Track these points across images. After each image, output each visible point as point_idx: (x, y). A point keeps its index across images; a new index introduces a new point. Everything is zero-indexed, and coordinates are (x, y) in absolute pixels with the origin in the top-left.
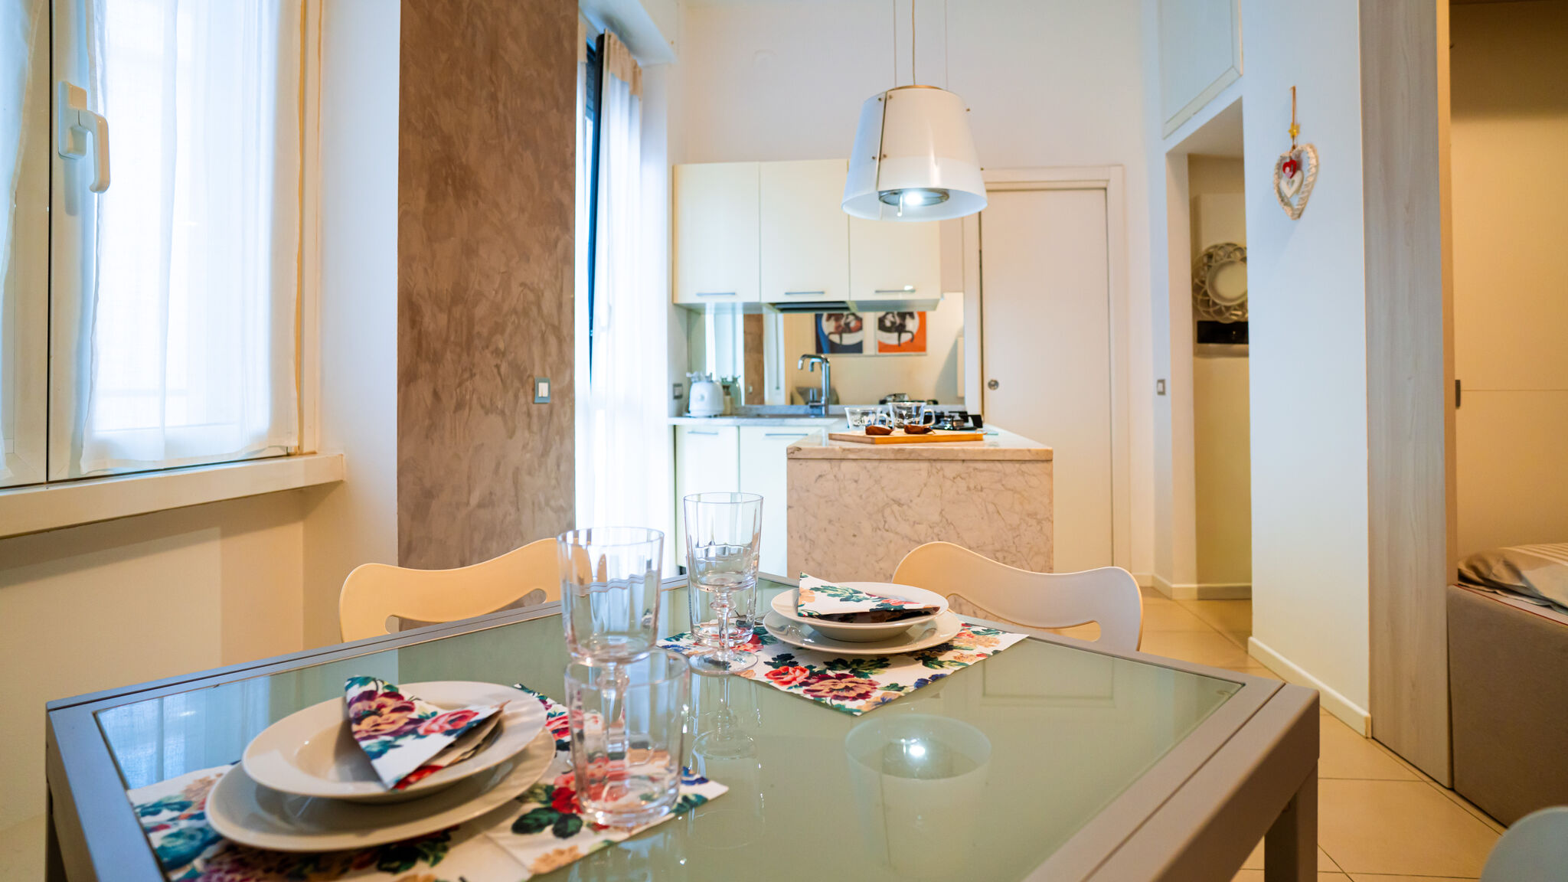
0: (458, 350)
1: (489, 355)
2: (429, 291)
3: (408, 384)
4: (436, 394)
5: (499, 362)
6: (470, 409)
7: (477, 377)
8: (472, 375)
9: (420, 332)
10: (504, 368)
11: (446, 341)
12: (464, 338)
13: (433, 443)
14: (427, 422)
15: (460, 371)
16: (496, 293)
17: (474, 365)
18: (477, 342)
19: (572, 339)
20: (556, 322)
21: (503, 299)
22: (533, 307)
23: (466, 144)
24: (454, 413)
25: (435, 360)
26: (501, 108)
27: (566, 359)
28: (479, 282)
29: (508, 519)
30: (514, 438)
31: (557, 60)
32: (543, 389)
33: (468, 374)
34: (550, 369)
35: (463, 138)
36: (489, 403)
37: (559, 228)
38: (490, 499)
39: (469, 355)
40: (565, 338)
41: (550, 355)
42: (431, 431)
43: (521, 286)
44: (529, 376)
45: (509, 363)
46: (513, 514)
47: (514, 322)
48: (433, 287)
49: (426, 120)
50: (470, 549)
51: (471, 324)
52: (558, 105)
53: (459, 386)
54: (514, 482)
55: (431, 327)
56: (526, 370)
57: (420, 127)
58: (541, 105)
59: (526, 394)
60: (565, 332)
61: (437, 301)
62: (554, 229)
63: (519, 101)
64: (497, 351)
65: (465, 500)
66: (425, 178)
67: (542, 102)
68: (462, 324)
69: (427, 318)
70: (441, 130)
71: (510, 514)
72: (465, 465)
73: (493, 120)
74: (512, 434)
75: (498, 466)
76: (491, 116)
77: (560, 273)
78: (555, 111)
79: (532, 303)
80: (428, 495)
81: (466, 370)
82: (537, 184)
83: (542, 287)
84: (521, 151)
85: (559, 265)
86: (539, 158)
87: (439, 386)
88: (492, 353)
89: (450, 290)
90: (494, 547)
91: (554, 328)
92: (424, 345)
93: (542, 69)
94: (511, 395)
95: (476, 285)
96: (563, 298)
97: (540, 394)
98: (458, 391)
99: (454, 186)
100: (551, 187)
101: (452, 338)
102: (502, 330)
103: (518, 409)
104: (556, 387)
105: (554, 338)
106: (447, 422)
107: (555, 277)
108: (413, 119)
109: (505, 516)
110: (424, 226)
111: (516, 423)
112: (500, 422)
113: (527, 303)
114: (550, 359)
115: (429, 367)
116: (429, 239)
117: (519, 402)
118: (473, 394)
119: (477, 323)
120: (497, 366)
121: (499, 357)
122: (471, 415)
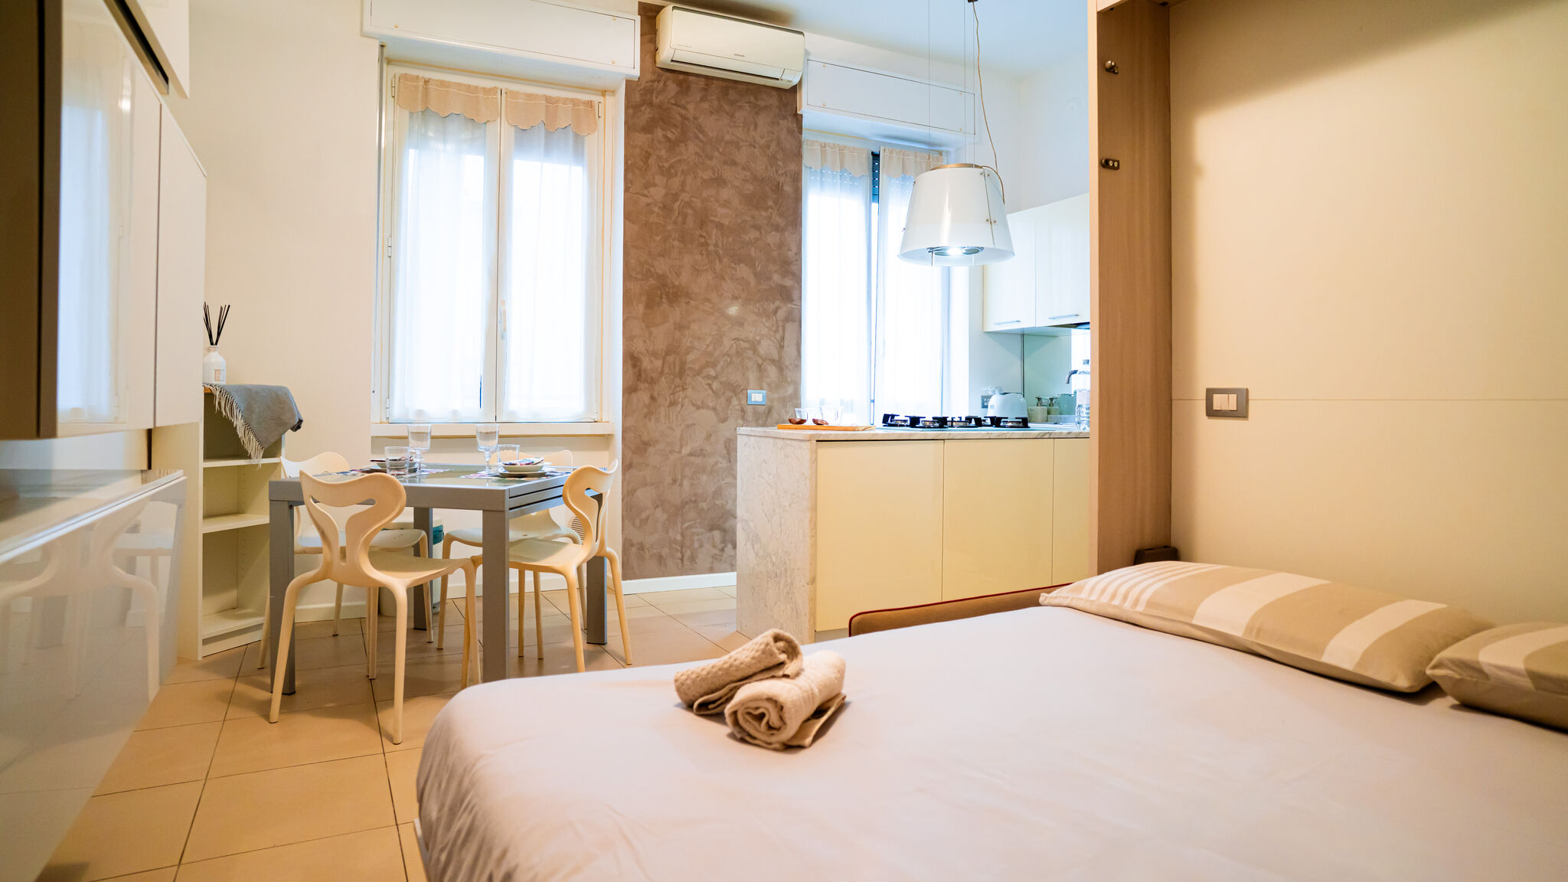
0: (672, 377)
2: (647, 351)
3: (630, 393)
4: (653, 398)
5: (710, 382)
6: (682, 406)
7: (690, 390)
8: (684, 389)
9: (640, 370)
10: (715, 385)
11: (662, 373)
12: (677, 371)
13: (650, 420)
14: (645, 410)
15: (673, 387)
16: (708, 346)
17: (686, 384)
18: (688, 372)
19: (798, 366)
20: (776, 357)
21: (715, 349)
22: (748, 351)
23: (678, 275)
24: (669, 406)
25: (652, 382)
26: (711, 248)
27: (789, 379)
28: (691, 342)
29: (719, 465)
30: (727, 423)
31: (776, 202)
32: (757, 397)
33: (680, 388)
34: (769, 385)
35: (676, 272)
36: (699, 403)
37: (780, 302)
38: (700, 453)
39: (681, 379)
40: (787, 367)
41: (768, 377)
42: (648, 415)
43: (734, 340)
44: (743, 390)
45: (721, 383)
46: (724, 464)
47: (727, 360)
48: (651, 349)
49: (644, 272)
50: (682, 476)
51: (683, 363)
52: (777, 228)
53: (672, 394)
54: (725, 447)
55: (649, 367)
56: (740, 386)
57: (640, 276)
58: (756, 234)
59: (739, 400)
60: (787, 363)
61: (654, 354)
62: (773, 303)
63: (730, 239)
64: (708, 377)
65: (678, 450)
66: (644, 298)
67: (757, 232)
68: (675, 364)
69: (645, 363)
70: (657, 274)
71: (721, 463)
72: (678, 433)
73: (704, 256)
74: (724, 420)
75: (709, 436)
76: (702, 255)
77: (781, 329)
78: (774, 233)
79: (746, 349)
80: (646, 444)
81: (679, 386)
82: (752, 281)
83: (758, 338)
84: (733, 265)
85: (780, 324)
86: (755, 265)
87: (656, 394)
88: (704, 378)
89: (664, 348)
90: (705, 478)
91: (773, 361)
92: (643, 375)
93: (757, 213)
94: (723, 400)
95: (688, 344)
96: (786, 343)
97: (753, 400)
98: (672, 397)
99: (668, 298)
100: (769, 278)
101: (666, 372)
102: (714, 365)
103: (730, 407)
104: (776, 396)
105: (773, 367)
106: (662, 411)
107: (775, 332)
108: (634, 274)
109: (716, 463)
110: (643, 321)
111: (729, 415)
112: (711, 413)
113: (741, 349)
114: (768, 380)
115: (647, 385)
116: (647, 327)
117: (732, 404)
118: (685, 398)
119: (689, 363)
120: (708, 384)
121: (710, 379)
122: (684, 409)
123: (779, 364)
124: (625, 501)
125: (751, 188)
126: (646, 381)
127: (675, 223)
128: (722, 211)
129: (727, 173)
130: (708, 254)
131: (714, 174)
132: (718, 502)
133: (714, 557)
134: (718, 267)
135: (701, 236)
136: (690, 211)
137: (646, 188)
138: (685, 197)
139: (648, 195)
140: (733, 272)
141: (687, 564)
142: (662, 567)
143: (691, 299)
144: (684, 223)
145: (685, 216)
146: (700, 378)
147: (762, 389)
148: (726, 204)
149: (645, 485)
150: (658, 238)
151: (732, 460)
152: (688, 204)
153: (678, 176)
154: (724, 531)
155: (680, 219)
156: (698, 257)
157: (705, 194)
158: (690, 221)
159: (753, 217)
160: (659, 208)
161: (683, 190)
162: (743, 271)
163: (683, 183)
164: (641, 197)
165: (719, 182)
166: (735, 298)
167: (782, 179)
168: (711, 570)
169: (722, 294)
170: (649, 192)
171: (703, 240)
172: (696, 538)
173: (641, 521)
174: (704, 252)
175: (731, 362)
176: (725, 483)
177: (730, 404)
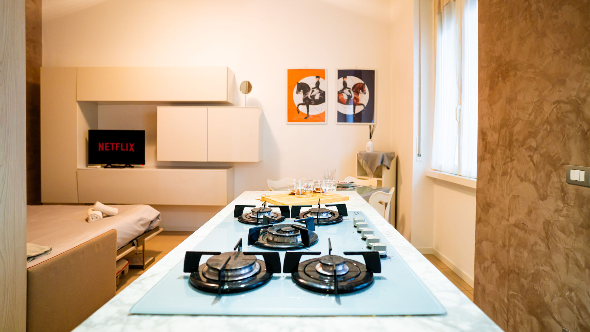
0: (504, 148)
1: (524, 150)
2: (491, 125)
3: (481, 162)
4: (493, 167)
5: (532, 154)
6: (511, 176)
7: (515, 161)
8: (512, 160)
10: (536, 157)
11: (497, 145)
12: (507, 143)
14: (488, 177)
15: (505, 158)
16: (530, 115)
17: (513, 155)
18: (515, 144)
21: (536, 118)
22: (569, 115)
24: (502, 175)
28: (517, 114)
29: (538, 247)
30: (545, 201)
35: (508, 49)
36: (522, 175)
39: (509, 151)
42: (490, 180)
43: (554, 104)
45: (541, 155)
47: (546, 129)
51: (512, 135)
53: (504, 164)
55: (491, 141)
56: (560, 159)
57: (487, 63)
59: (559, 176)
61: (495, 129)
64: (530, 148)
66: (489, 82)
68: (506, 136)
69: (491, 137)
70: (497, 56)
71: (540, 245)
72: (507, 202)
73: (528, 21)
74: (543, 198)
75: (530, 212)
79: (567, 112)
83: (582, 95)
84: (555, 13)
87: (494, 163)
88: (526, 149)
89: (501, 123)
92: (488, 147)
95: (515, 116)
97: (574, 178)
98: (504, 167)
99: (502, 76)
101: (501, 143)
103: (550, 184)
106: (498, 179)
110: (488, 102)
111: (549, 192)
112: (531, 189)
113: (562, 113)
115: (489, 155)
116: (490, 106)
117: (551, 181)
118: (512, 169)
119: (515, 135)
120: (530, 156)
121: (531, 151)
122: (511, 178)
126: (489, 152)
143: (517, 70)
150: (496, 26)
151: (550, 247)
166: (557, 52)
173: (484, 268)
175: (551, 130)
176: (544, 270)
177: (549, 180)
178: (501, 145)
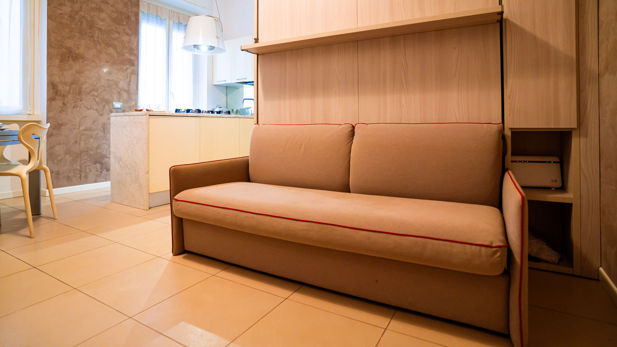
0: (75, 94)
2: (61, 82)
4: (64, 104)
5: (95, 98)
6: (80, 108)
7: (84, 101)
8: (81, 100)
9: (57, 90)
10: (97, 99)
11: (69, 92)
12: (77, 92)
13: (63, 114)
14: (60, 109)
15: (75, 99)
16: (93, 82)
17: (82, 98)
18: (83, 93)
19: (137, 94)
20: (127, 89)
21: (97, 83)
23: (78, 48)
24: (73, 108)
25: (64, 96)
26: (95, 39)
27: (132, 98)
28: (85, 80)
29: (99, 135)
30: (103, 116)
31: (127, 24)
32: (118, 105)
33: (79, 100)
34: (123, 101)
35: (76, 47)
36: (89, 107)
37: (129, 66)
38: (90, 129)
39: (79, 96)
40: (132, 94)
41: (123, 97)
42: (62, 111)
43: (107, 80)
44: (111, 102)
45: (100, 98)
46: (102, 134)
47: (103, 89)
48: (63, 81)
49: (59, 45)
50: (80, 139)
51: (81, 89)
52: (127, 34)
53: (75, 102)
54: (102, 126)
55: (62, 89)
56: (109, 100)
57: (57, 47)
58: (118, 36)
59: (109, 106)
60: (132, 92)
61: (65, 84)
62: (126, 66)
63: (105, 36)
64: (94, 95)
65: (78, 128)
66: (59, 57)
67: (119, 35)
68: (76, 89)
69: (60, 87)
70: (66, 46)
71: (100, 134)
72: (78, 120)
73: (92, 42)
74: (101, 115)
75: (94, 122)
76: (91, 41)
77: (129, 77)
78: (126, 36)
79: (113, 84)
80: (61, 125)
81: (78, 99)
82: (116, 56)
83: (118, 80)
84: (106, 47)
85: (129, 75)
86: (117, 49)
87: (66, 102)
88: (91, 96)
89: (71, 81)
90: (92, 140)
91: (125, 91)
92: (59, 93)
93: (118, 26)
94: (101, 106)
95: (83, 80)
96: (131, 83)
97: (116, 106)
98: (74, 103)
99: (72, 58)
100: (123, 55)
101: (72, 92)
102: (97, 90)
104: (126, 105)
105: (125, 93)
106: (69, 110)
107: (126, 78)
108: (53, 45)
109: (98, 134)
110: (59, 68)
111: (104, 113)
112: (95, 112)
113: (110, 84)
114: (123, 98)
115: (60, 98)
116: (61, 70)
117: (105, 108)
118: (81, 104)
119: (84, 89)
120: (94, 99)
121: (95, 97)
122: (81, 109)
123: (128, 92)
124: (49, 151)
125: (116, 15)
126: (60, 95)
127: (76, 24)
128: (100, 23)
129: (104, 7)
130: (94, 41)
131: (97, 5)
132: (98, 151)
133: (97, 176)
134: (99, 47)
135: (90, 32)
136: (84, 20)
137: (60, 6)
138: (82, 14)
139: (61, 9)
140: (106, 50)
141: (83, 179)
142: (69, 181)
143: (85, 60)
144: (81, 25)
145: (82, 22)
146: (89, 96)
147: (120, 102)
148: (103, 20)
149: (60, 144)
150: (67, 30)
151: (105, 133)
152: (84, 17)
153: (78, 3)
154: (102, 164)
155: (79, 23)
156: (89, 42)
157: (92, 14)
158: (84, 25)
159: (116, 28)
160: (68, 16)
161: (81, 11)
162: (111, 50)
163: (81, 8)
164: (56, 9)
165: (100, 10)
166: (107, 62)
167: (130, 14)
168: (96, 181)
169: (101, 60)
170: (62, 8)
171: (91, 35)
172: (87, 167)
173: (58, 161)
174: (91, 40)
175: (105, 90)
176: (102, 143)
177: (104, 108)
178: (72, 93)
